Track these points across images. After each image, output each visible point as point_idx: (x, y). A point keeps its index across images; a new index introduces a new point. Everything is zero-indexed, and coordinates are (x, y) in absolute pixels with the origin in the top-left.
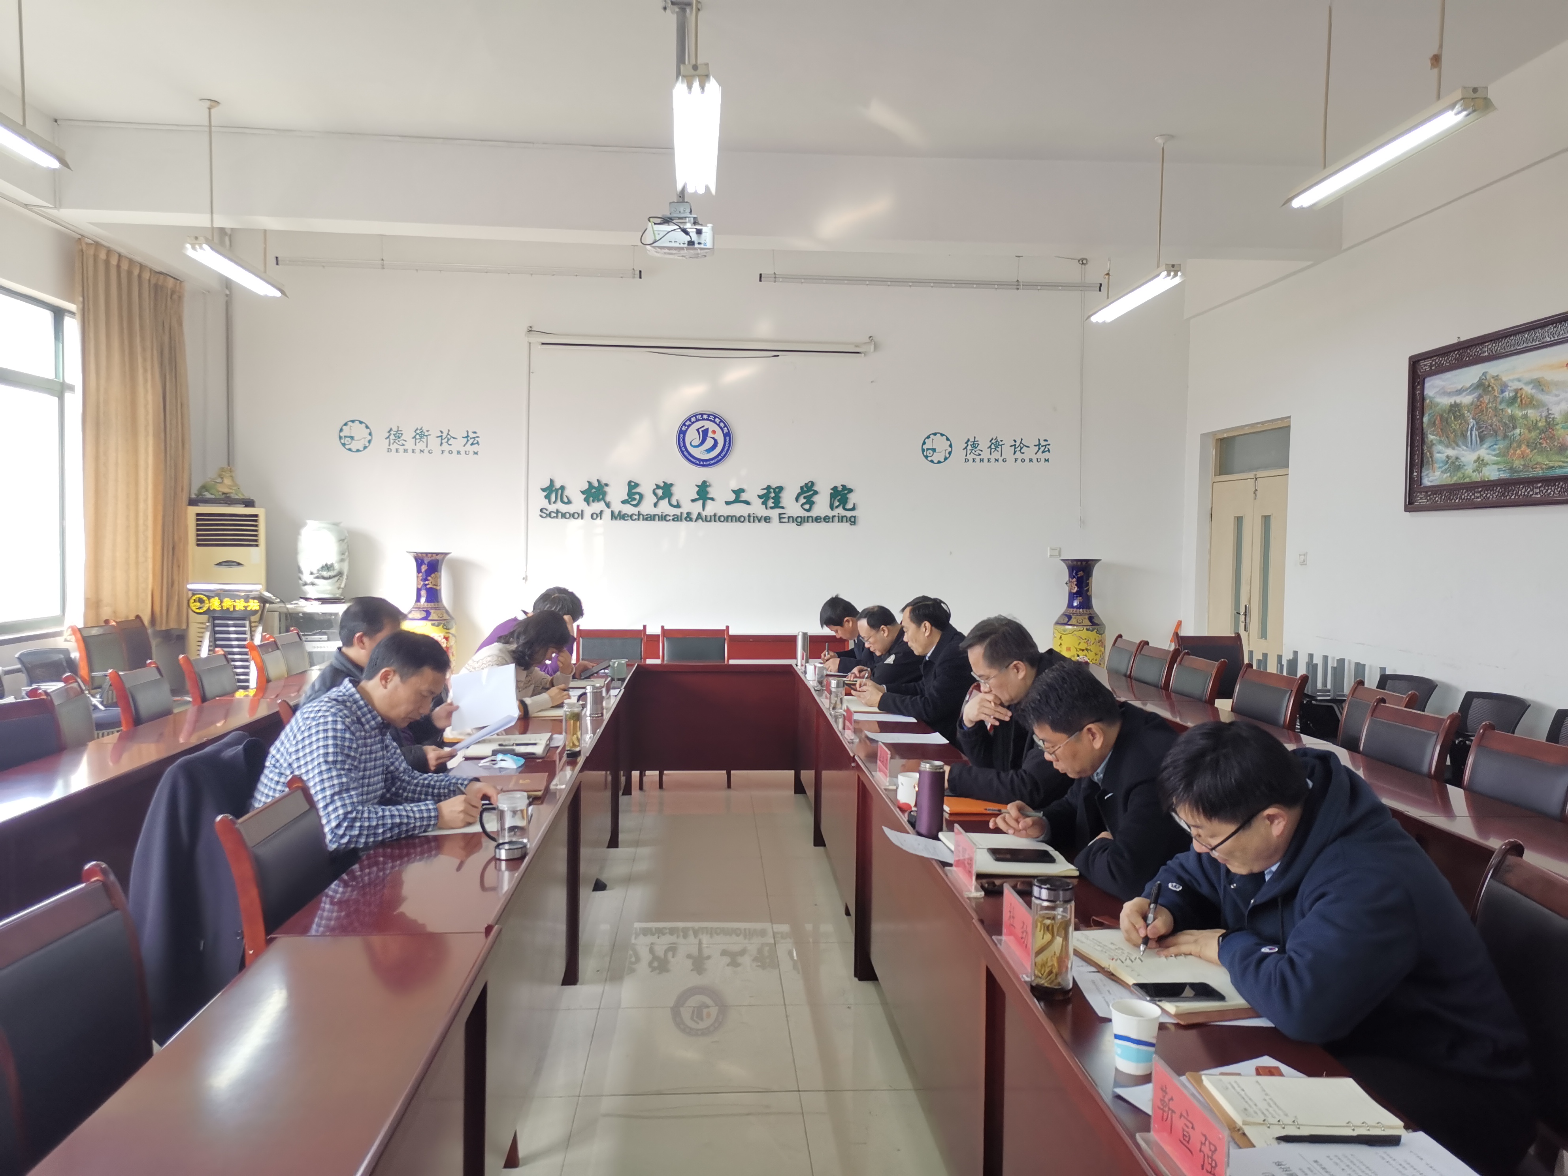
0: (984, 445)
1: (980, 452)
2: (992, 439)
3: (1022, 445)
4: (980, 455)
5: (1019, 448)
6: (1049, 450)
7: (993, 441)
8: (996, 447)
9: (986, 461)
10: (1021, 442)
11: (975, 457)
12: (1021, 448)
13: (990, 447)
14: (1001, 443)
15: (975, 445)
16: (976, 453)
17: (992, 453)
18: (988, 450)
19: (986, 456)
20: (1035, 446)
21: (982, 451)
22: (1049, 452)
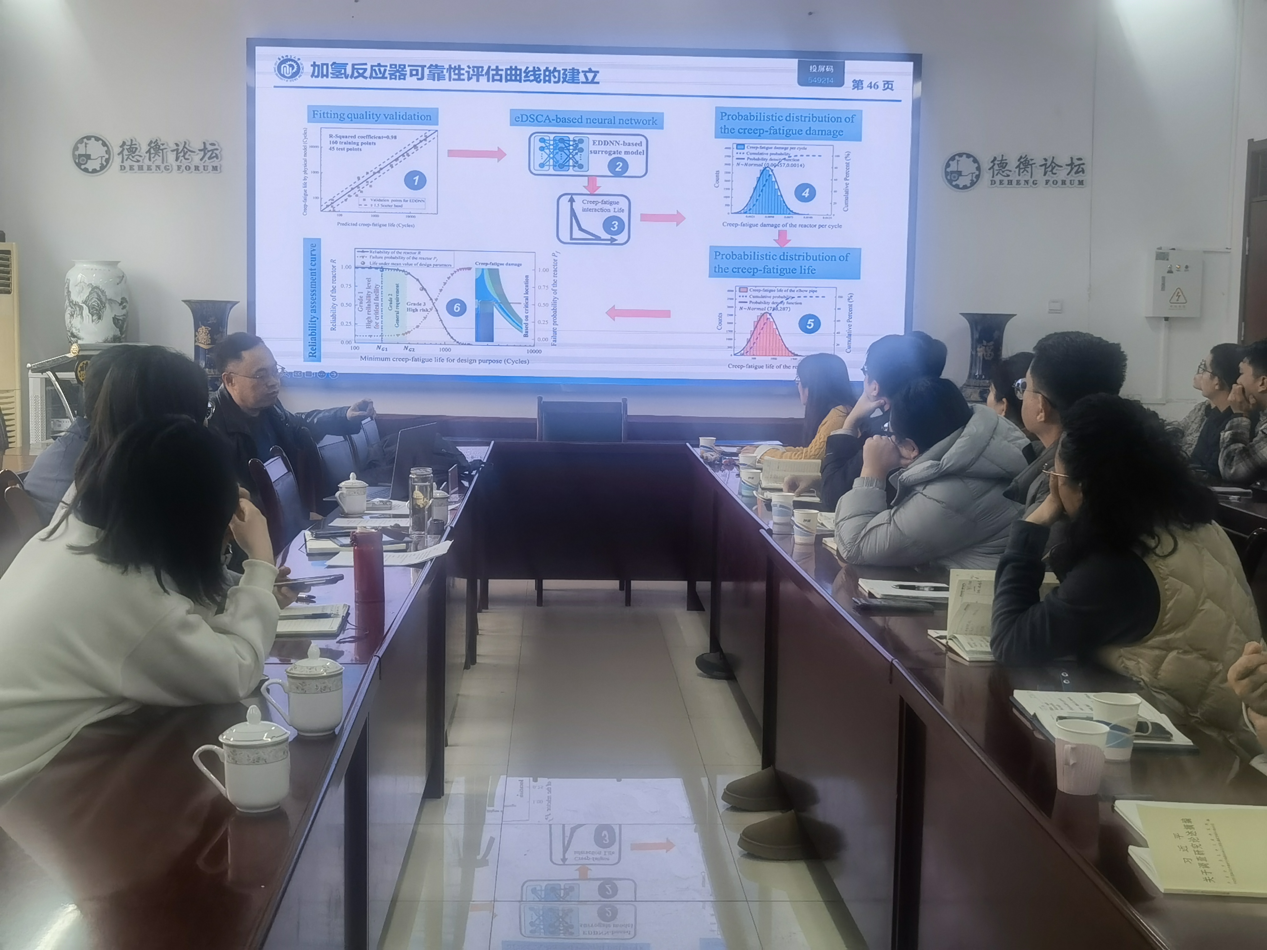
0: (1013, 163)
1: (1009, 173)
2: (1021, 157)
3: (1054, 165)
4: (1008, 176)
5: (1050, 169)
6: (1083, 171)
7: (1022, 160)
8: (1026, 167)
9: (1014, 183)
10: (1052, 162)
11: (1003, 178)
12: (1053, 168)
13: (1018, 166)
14: (1031, 162)
15: (1003, 164)
16: (1004, 174)
17: (1021, 174)
18: (1017, 170)
19: (1014, 177)
20: (1067, 165)
21: (1010, 171)
22: (1083, 173)
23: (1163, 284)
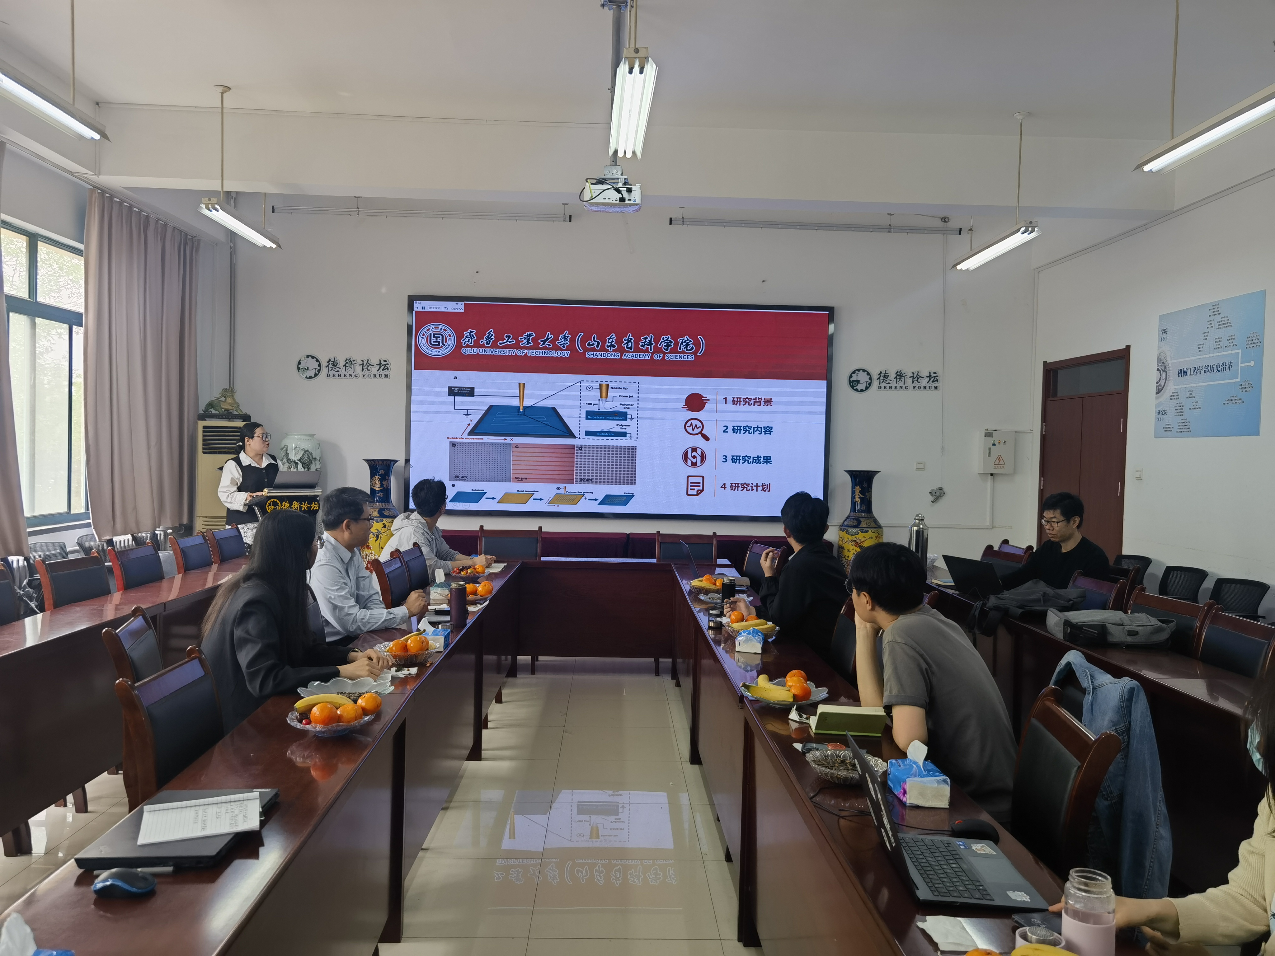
0: (892, 376)
2: (898, 372)
3: (918, 377)
4: (889, 383)
5: (916, 379)
7: (898, 374)
8: (901, 378)
9: (893, 388)
10: (917, 375)
11: (885, 385)
12: (918, 379)
13: (896, 378)
14: (904, 375)
15: (886, 376)
16: (887, 382)
17: (898, 383)
18: (895, 379)
19: (893, 384)
20: (927, 377)
21: (891, 380)
22: (937, 382)
23: (990, 453)
